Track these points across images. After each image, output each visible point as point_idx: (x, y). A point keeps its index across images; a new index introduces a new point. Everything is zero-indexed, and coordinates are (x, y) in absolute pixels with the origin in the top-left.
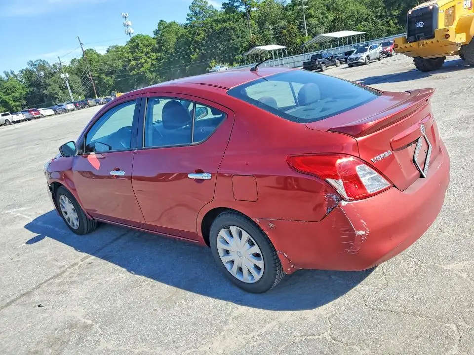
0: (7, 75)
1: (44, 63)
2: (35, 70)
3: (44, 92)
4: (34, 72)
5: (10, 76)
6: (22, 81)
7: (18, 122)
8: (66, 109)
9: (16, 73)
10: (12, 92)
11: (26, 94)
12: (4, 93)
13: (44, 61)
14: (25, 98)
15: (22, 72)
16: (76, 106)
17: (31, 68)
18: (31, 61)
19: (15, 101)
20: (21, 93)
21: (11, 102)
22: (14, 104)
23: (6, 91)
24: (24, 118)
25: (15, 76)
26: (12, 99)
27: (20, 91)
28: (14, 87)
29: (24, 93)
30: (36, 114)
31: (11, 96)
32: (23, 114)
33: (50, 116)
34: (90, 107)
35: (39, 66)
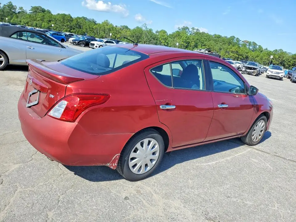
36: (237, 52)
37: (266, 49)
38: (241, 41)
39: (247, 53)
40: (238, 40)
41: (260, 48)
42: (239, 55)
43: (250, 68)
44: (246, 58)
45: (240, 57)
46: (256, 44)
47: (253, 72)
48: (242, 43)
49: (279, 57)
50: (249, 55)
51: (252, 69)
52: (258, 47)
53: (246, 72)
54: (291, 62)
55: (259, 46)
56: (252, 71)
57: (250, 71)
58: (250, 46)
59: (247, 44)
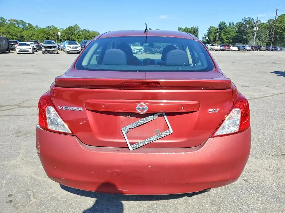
0: (230, 24)
1: (251, 20)
2: (245, 23)
3: (244, 37)
4: (244, 24)
5: (231, 25)
6: (235, 29)
7: (217, 50)
8: (246, 49)
9: (234, 24)
10: (228, 34)
11: (234, 37)
12: (224, 34)
13: (252, 19)
14: (233, 39)
15: (238, 24)
16: (252, 48)
17: (243, 22)
18: (245, 18)
19: (227, 40)
20: (232, 36)
21: (225, 39)
22: (226, 41)
23: (225, 33)
24: (220, 49)
25: (233, 26)
26: (226, 38)
27: (232, 34)
28: (230, 32)
29: (234, 35)
30: (228, 48)
31: (226, 36)
32: (221, 47)
33: (234, 51)
34: (261, 51)
35: (248, 21)
36: (9, 32)
37: (37, 27)
38: (6, 20)
39: (20, 32)
40: (3, 19)
41: (31, 26)
42: (12, 36)
43: (50, 47)
44: (21, 38)
45: (15, 37)
46: (24, 22)
47: (54, 51)
48: (9, 22)
49: (54, 33)
50: (24, 34)
51: (52, 48)
52: (27, 25)
53: (47, 52)
54: (65, 36)
55: (28, 23)
56: (53, 49)
57: (51, 50)
58: (19, 25)
59: (14, 23)
